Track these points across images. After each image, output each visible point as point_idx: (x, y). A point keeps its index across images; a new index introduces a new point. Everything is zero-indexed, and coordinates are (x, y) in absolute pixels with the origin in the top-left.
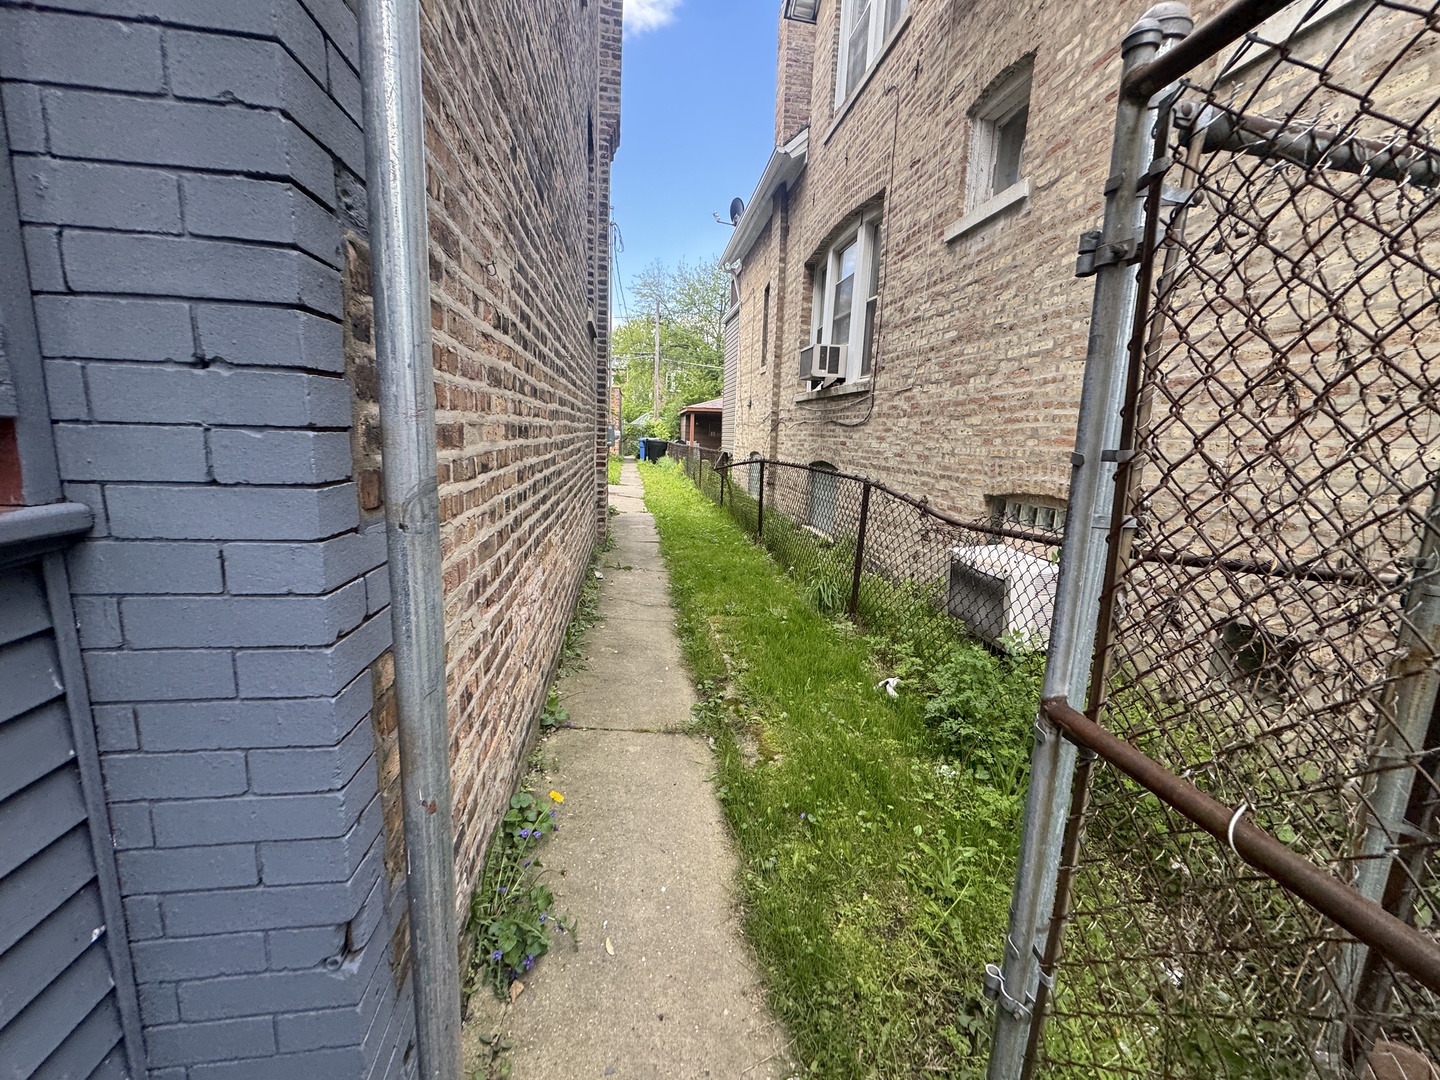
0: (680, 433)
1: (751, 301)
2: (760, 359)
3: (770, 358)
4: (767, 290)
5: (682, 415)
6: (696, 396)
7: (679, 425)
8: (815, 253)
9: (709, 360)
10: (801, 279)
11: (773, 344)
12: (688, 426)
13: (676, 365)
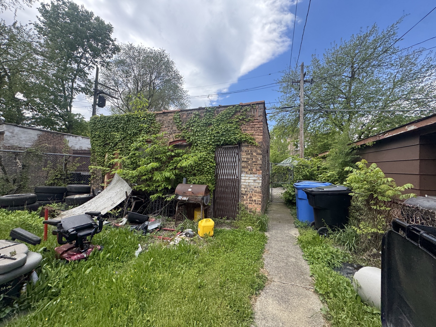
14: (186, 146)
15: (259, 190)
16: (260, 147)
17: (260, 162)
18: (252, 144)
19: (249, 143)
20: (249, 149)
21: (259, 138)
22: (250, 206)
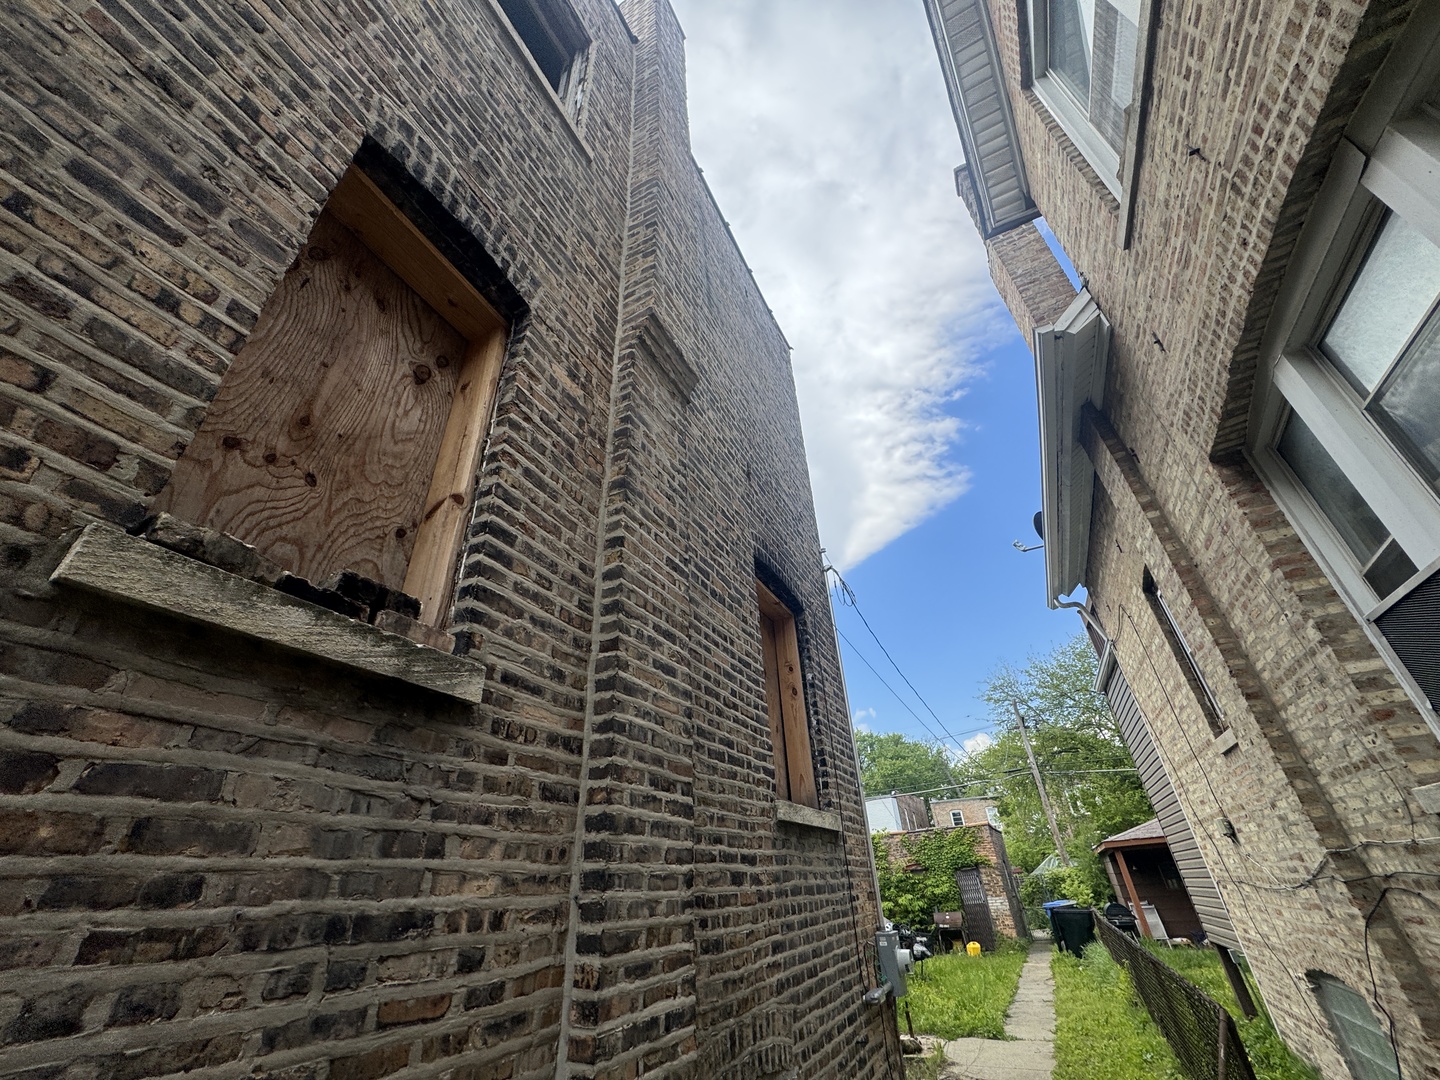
0: (1110, 886)
1: (1127, 628)
2: (1204, 723)
3: (1232, 705)
4: (1150, 587)
5: (1102, 854)
6: (1118, 819)
7: (1104, 871)
8: (1227, 415)
9: (1118, 762)
10: (1221, 492)
11: (1222, 672)
12: (1119, 874)
13: (1071, 779)
14: (921, 871)
15: (1008, 913)
16: (997, 868)
17: (1001, 883)
18: (989, 866)
19: (985, 864)
20: (988, 870)
21: (994, 859)
22: (1005, 932)
